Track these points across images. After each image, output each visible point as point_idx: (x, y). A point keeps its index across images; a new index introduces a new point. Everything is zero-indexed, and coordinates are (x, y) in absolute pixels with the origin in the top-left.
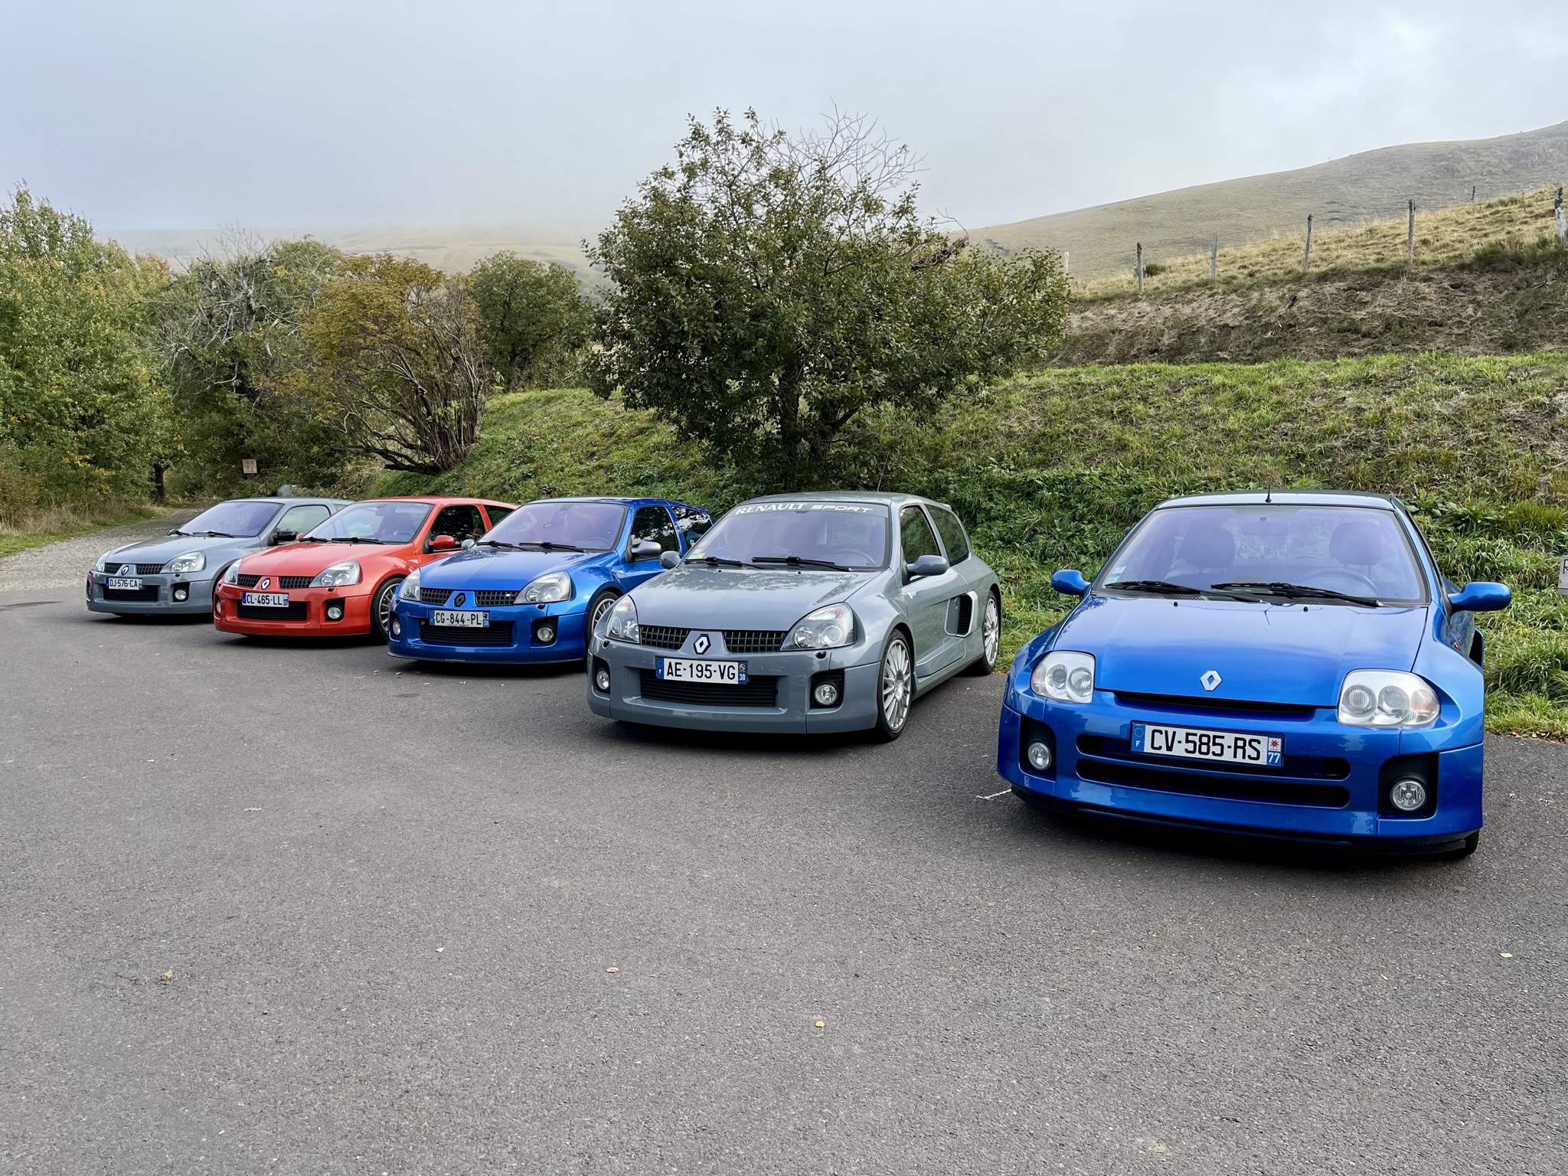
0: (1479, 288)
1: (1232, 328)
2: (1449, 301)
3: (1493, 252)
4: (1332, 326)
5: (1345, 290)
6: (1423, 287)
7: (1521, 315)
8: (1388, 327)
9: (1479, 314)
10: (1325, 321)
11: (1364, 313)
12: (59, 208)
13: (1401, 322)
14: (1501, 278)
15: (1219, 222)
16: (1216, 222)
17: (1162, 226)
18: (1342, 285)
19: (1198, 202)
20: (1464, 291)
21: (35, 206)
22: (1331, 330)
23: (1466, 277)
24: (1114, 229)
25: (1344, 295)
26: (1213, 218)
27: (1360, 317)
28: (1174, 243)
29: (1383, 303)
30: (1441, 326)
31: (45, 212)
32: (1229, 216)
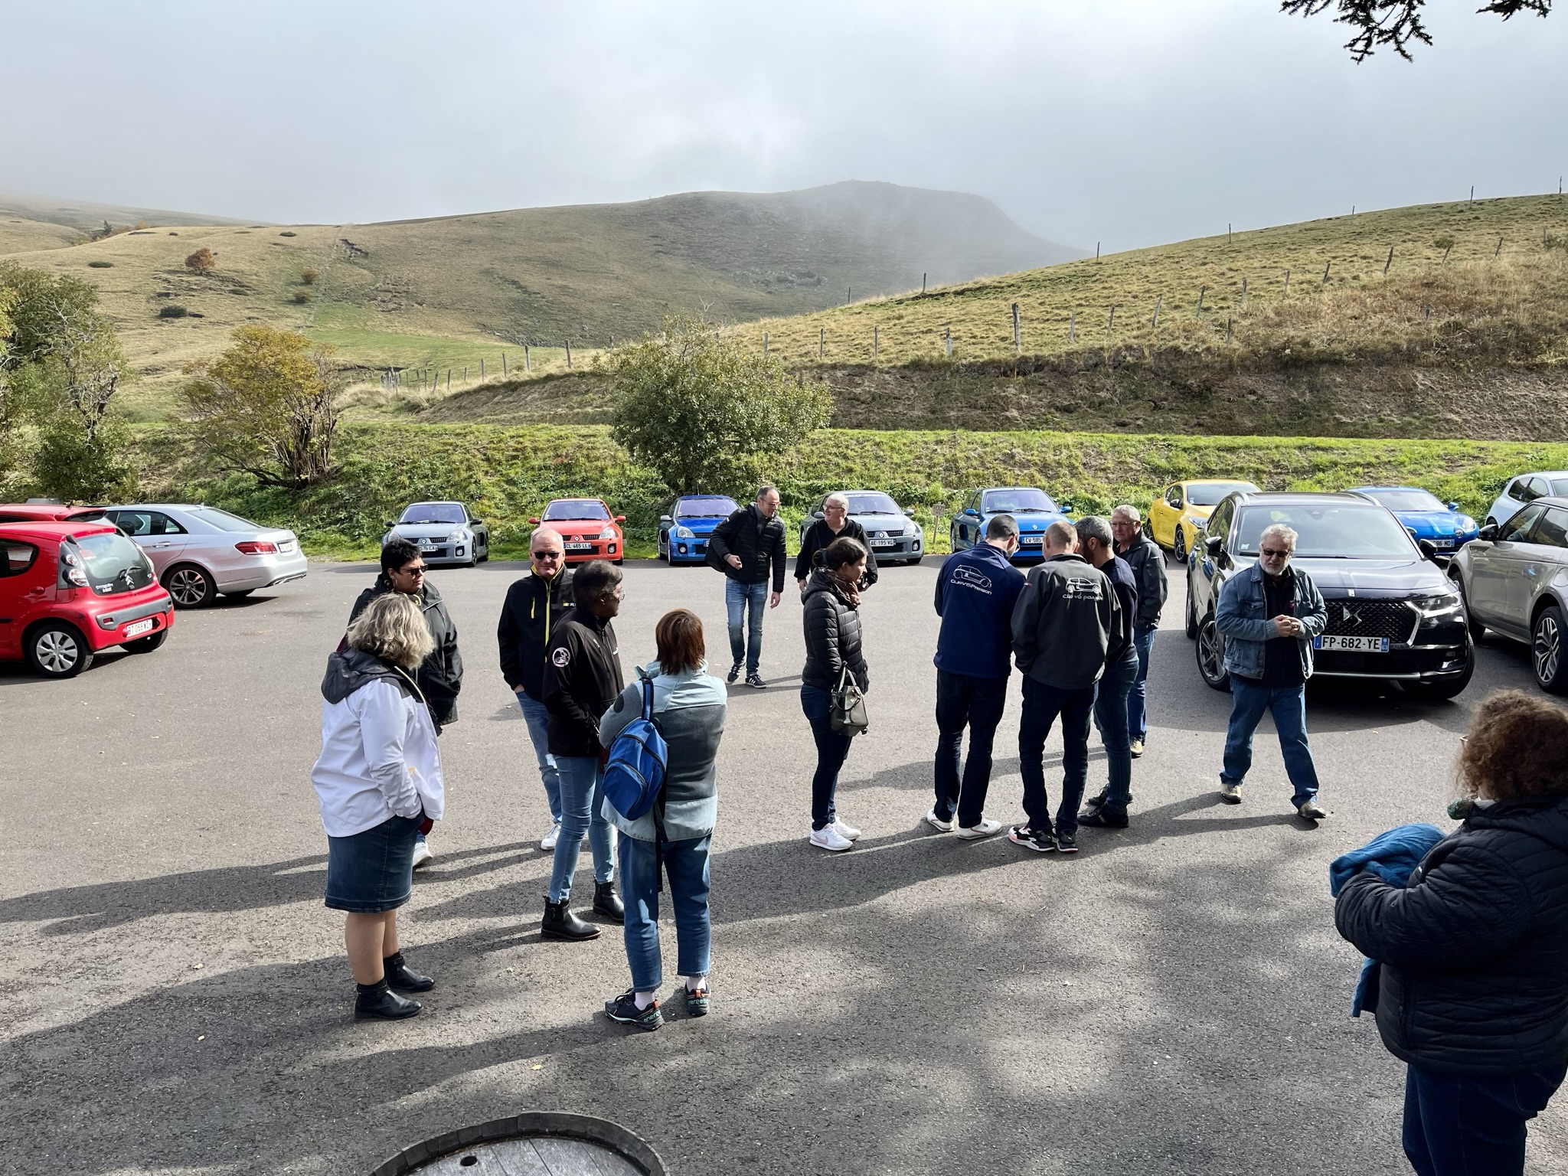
0: (914, 379)
2: (901, 385)
3: (920, 360)
4: (845, 396)
5: (847, 375)
6: (887, 376)
7: (937, 395)
8: (874, 399)
11: (860, 390)
13: (880, 396)
14: (924, 374)
15: (565, 245)
16: (562, 244)
17: (514, 243)
19: (544, 223)
20: (907, 381)
23: (907, 373)
24: (470, 241)
25: (848, 378)
26: (560, 240)
28: (528, 260)
29: (868, 385)
30: (899, 399)
32: (573, 240)
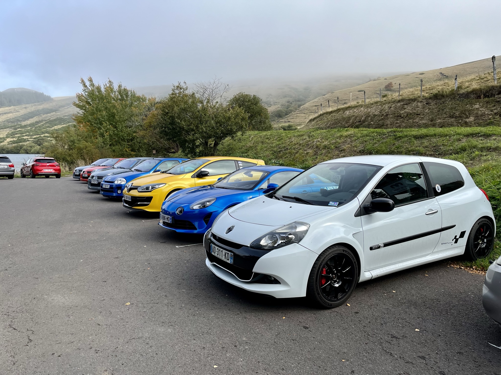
0: (432, 104)
1: (376, 115)
2: (424, 108)
3: (438, 94)
4: (396, 115)
5: (402, 105)
6: (419, 104)
8: (407, 115)
9: (429, 112)
10: (394, 114)
11: (403, 111)
12: (128, 88)
13: (411, 114)
14: (438, 101)
18: (402, 103)
20: (428, 105)
21: (123, 88)
22: (395, 116)
23: (430, 101)
25: (402, 106)
27: (402, 112)
29: (408, 109)
30: (419, 115)
31: (125, 90)
